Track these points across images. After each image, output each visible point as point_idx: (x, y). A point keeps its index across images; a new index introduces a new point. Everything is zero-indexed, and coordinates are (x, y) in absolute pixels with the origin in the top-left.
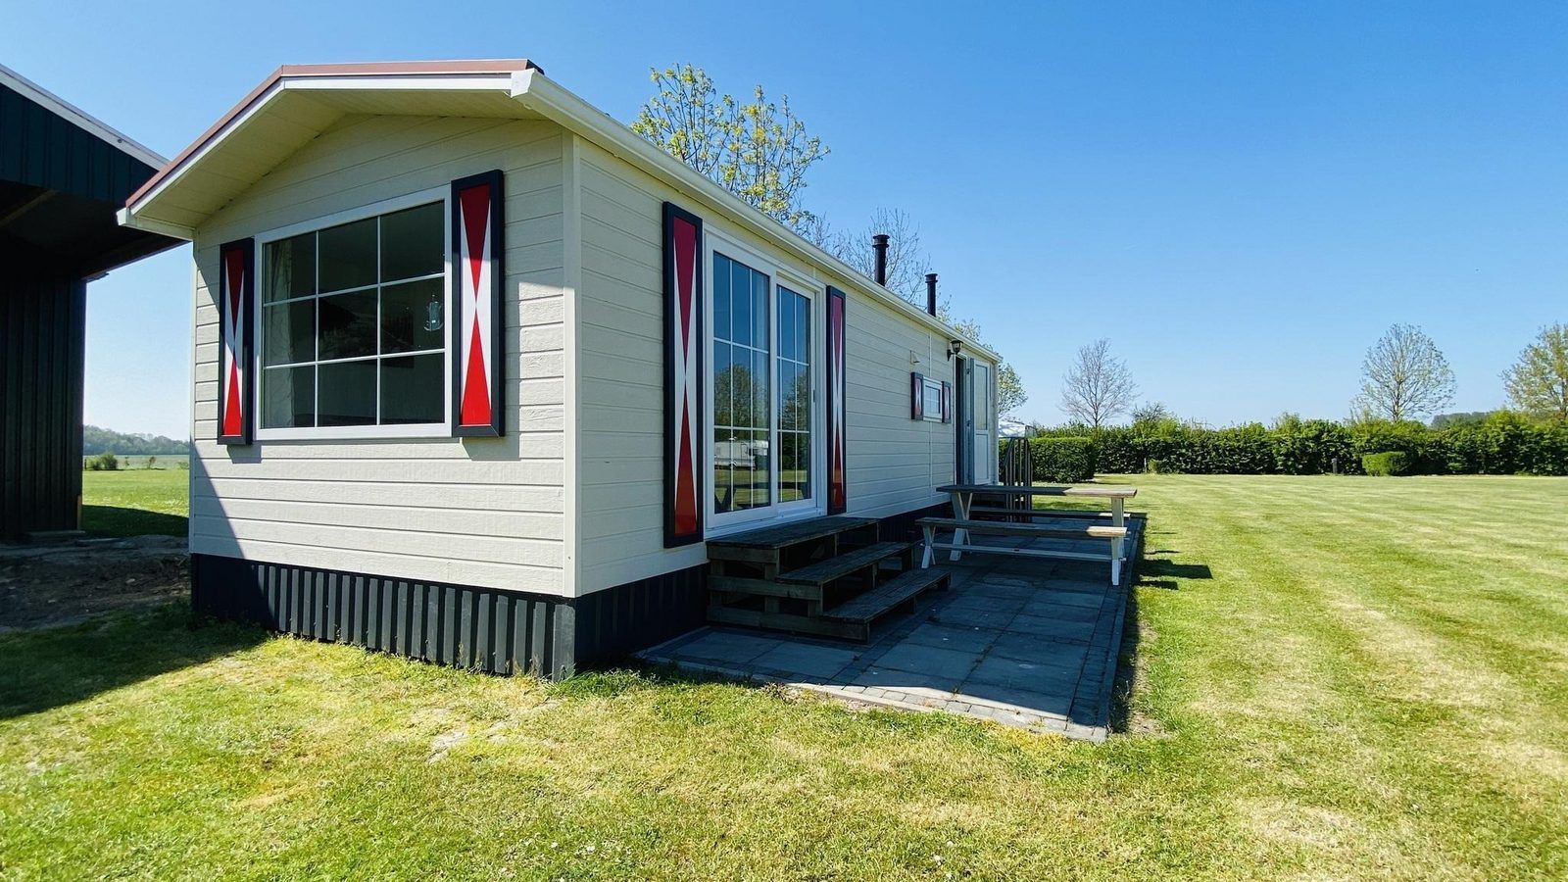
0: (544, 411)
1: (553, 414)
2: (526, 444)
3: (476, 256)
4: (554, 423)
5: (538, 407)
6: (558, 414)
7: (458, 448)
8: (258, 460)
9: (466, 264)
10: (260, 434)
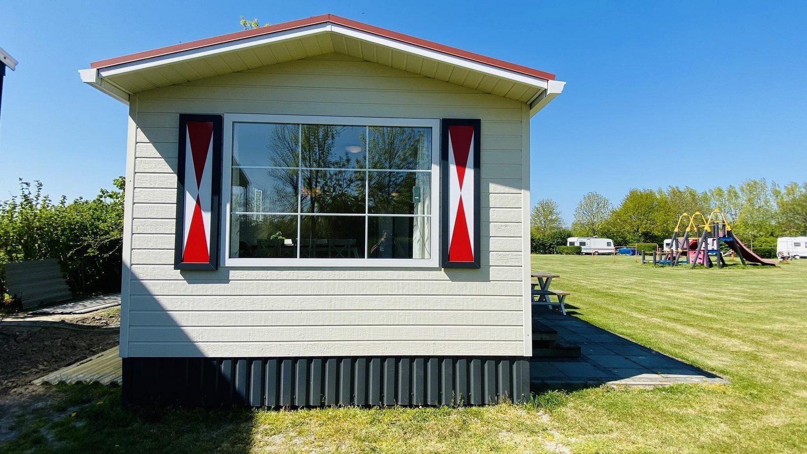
0: (508, 255)
1: (515, 257)
2: (493, 273)
3: (461, 165)
4: (516, 262)
5: (504, 253)
6: (519, 257)
7: (442, 274)
8: (227, 281)
9: (453, 169)
10: (229, 262)
